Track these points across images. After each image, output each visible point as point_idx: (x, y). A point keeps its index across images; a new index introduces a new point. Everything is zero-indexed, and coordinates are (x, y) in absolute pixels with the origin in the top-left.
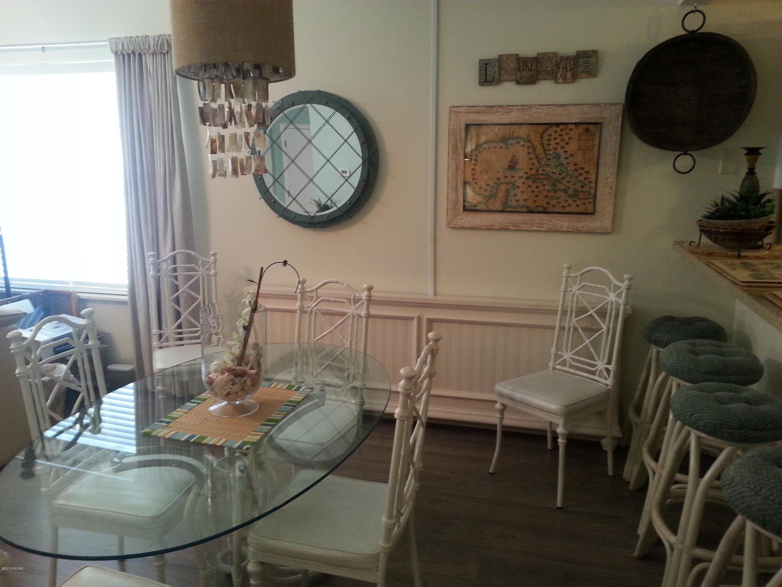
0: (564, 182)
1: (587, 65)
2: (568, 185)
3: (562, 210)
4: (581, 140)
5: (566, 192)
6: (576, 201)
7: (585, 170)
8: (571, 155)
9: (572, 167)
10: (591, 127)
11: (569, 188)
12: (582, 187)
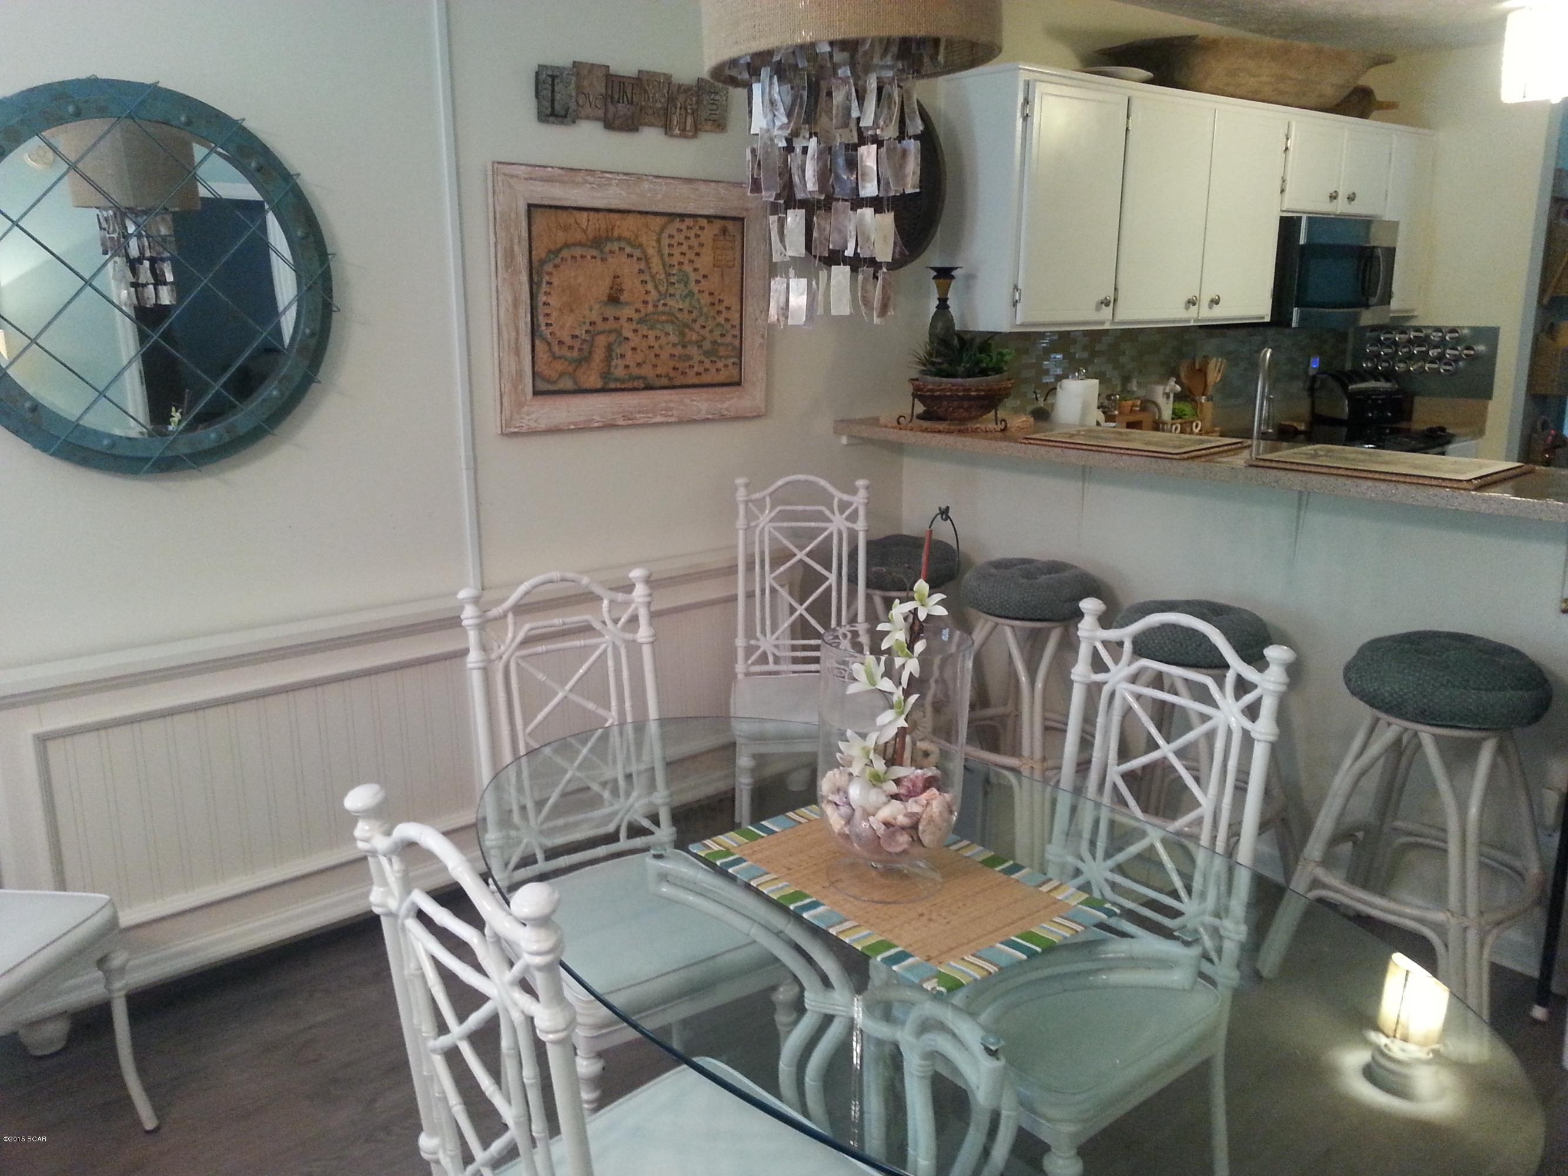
0: (697, 327)
1: (715, 107)
2: (702, 332)
3: (695, 380)
4: (717, 248)
5: (700, 347)
6: (715, 362)
7: (725, 304)
8: (705, 276)
9: (705, 299)
10: (730, 225)
11: (704, 338)
12: (722, 335)
